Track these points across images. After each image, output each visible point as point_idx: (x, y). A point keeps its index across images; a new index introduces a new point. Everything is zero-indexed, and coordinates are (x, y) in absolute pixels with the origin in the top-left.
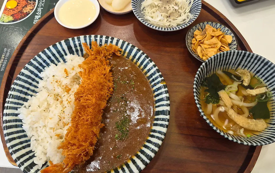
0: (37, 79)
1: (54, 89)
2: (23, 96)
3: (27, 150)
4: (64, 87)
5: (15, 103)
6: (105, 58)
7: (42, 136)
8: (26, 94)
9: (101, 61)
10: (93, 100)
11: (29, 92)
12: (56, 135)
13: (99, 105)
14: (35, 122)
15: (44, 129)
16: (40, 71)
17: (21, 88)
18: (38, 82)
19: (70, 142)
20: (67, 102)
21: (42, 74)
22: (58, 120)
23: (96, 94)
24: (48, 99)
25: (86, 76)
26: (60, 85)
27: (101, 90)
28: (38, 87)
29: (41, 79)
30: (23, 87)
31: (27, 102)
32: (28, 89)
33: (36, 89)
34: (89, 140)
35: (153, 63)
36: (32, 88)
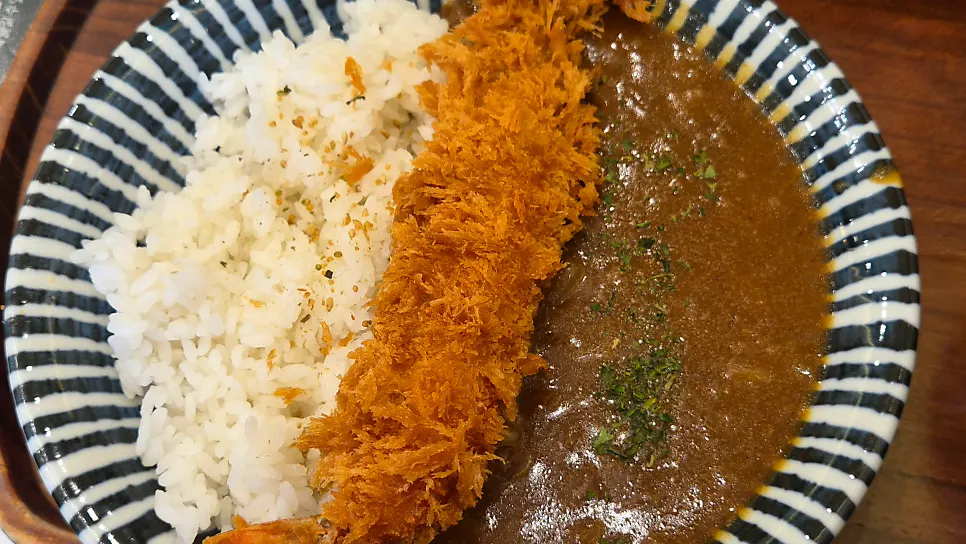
0: (189, 107)
1: (280, 157)
2: (110, 180)
3: (117, 453)
4: (339, 150)
5: (72, 212)
6: (566, 23)
7: (205, 390)
8: (127, 174)
9: (545, 43)
10: (495, 220)
11: (143, 168)
12: (278, 393)
13: (525, 255)
14: (170, 315)
15: (216, 356)
16: (210, 67)
17: (104, 141)
18: (190, 127)
19: (373, 409)
20: (352, 226)
21: (221, 82)
22: (294, 315)
23: (511, 194)
24: (247, 208)
25: (459, 103)
26: (312, 143)
27: (539, 180)
28: (185, 152)
29: (208, 109)
30: (118, 135)
31: (130, 214)
32: (140, 150)
33: (177, 161)
34: (466, 419)
35: (833, 71)
36: (161, 150)
